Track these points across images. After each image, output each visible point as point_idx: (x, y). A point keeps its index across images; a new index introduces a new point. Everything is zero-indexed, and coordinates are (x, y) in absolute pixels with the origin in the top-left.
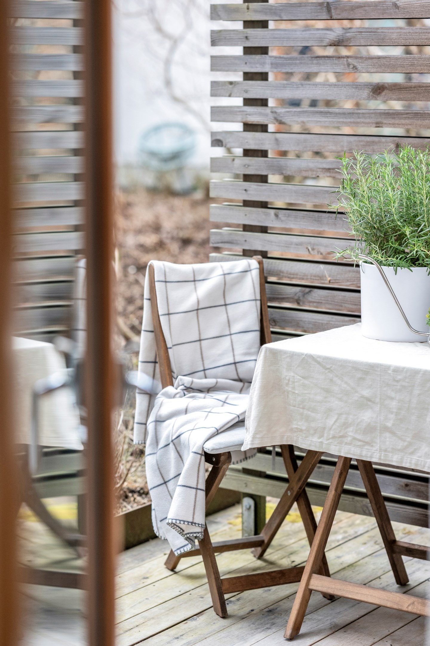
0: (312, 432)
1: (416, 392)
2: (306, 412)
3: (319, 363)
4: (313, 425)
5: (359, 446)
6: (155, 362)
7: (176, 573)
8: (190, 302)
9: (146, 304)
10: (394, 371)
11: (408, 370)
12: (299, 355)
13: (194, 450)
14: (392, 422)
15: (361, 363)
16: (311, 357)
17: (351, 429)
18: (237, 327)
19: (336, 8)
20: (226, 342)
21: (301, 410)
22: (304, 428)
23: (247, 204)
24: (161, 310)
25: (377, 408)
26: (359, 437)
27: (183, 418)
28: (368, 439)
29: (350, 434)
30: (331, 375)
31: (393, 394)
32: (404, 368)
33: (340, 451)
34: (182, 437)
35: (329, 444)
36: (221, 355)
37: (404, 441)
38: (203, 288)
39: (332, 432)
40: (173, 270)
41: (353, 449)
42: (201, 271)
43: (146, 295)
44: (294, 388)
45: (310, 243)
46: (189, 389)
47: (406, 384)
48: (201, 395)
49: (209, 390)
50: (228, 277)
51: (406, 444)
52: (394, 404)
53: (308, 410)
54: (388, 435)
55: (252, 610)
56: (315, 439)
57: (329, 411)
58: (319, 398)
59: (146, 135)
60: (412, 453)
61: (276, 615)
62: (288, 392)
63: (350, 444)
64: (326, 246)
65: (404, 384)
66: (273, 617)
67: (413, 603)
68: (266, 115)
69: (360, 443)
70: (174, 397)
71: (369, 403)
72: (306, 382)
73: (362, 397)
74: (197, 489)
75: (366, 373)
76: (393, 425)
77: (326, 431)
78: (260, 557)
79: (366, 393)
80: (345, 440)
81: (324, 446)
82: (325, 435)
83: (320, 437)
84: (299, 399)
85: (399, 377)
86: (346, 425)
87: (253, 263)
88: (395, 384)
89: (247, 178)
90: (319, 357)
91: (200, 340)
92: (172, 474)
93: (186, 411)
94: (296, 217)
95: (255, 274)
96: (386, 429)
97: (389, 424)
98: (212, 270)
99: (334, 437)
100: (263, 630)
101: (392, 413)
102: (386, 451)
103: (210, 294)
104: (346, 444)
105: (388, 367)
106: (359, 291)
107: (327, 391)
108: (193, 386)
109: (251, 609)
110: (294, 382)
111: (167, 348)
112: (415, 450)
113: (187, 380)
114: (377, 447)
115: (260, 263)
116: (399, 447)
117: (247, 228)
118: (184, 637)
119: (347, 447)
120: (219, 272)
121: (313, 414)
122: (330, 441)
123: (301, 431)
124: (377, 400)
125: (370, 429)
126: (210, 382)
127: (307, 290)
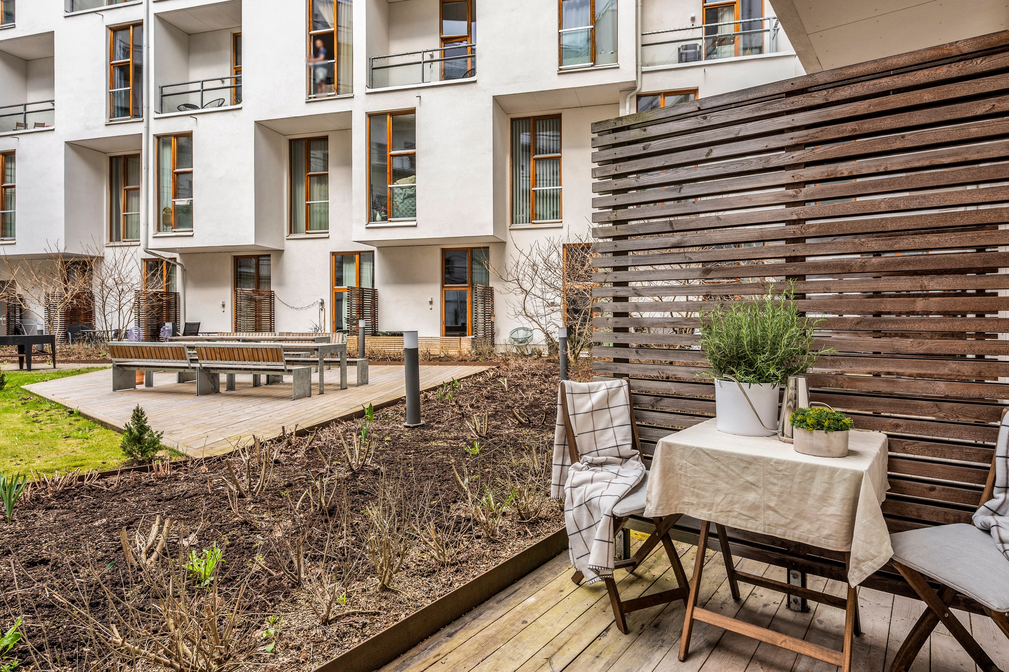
0: (702, 505)
1: (797, 480)
2: (696, 490)
3: (708, 454)
4: (703, 500)
5: (745, 520)
6: (565, 445)
7: (580, 586)
8: (587, 407)
9: (559, 407)
10: (776, 463)
11: (789, 463)
12: (690, 448)
13: (605, 513)
14: (775, 502)
15: (746, 456)
16: (701, 449)
17: (737, 506)
18: (616, 422)
19: (676, 224)
20: (610, 433)
21: (693, 489)
22: (695, 502)
23: (616, 345)
24: (570, 413)
25: (761, 491)
26: (744, 513)
27: (590, 487)
28: (752, 515)
29: (736, 510)
30: (718, 464)
31: (775, 481)
32: (785, 461)
33: (727, 523)
34: (592, 500)
35: (717, 516)
36: (607, 440)
37: (786, 518)
38: (596, 398)
39: (720, 508)
40: (576, 386)
41: (739, 521)
42: (593, 387)
43: (559, 402)
44: (686, 472)
45: (660, 369)
46: (591, 464)
47: (788, 474)
48: (599, 469)
49: (601, 464)
50: (610, 391)
51: (788, 521)
52: (776, 489)
53: (699, 489)
54: (771, 512)
55: (643, 625)
56: (705, 511)
57: (718, 490)
58: (708, 481)
59: (512, 333)
60: (794, 529)
61: (662, 630)
62: (681, 475)
63: (736, 517)
64: (672, 371)
65: (785, 473)
66: (660, 633)
67: (785, 641)
68: (630, 291)
69: (745, 517)
70: (581, 470)
71: (753, 487)
72: (697, 468)
73: (747, 482)
74: (609, 542)
75: (750, 463)
76: (776, 505)
77: (714, 506)
78: (632, 572)
79: (751, 479)
80: (732, 514)
81: (713, 517)
82: (714, 509)
83: (709, 510)
84: (691, 480)
85: (781, 468)
86: (732, 503)
87: (624, 382)
88: (778, 473)
89: (616, 330)
90: (708, 450)
91: (594, 431)
92: (585, 525)
93: (592, 481)
94: (650, 353)
95: (626, 388)
96: (769, 508)
97: (772, 504)
98: (599, 386)
99: (722, 511)
100: (658, 649)
101: (775, 495)
102: (769, 525)
103: (600, 401)
104: (733, 517)
105: (771, 460)
106: (715, 401)
107: (716, 476)
108: (593, 462)
109: (641, 624)
110: (686, 468)
111: (574, 437)
112: (798, 526)
113: (589, 458)
114: (762, 522)
115: (628, 381)
116: (782, 523)
117: (616, 360)
118: (602, 656)
119: (734, 520)
120: (604, 387)
121: (703, 493)
122: (718, 514)
123: (692, 504)
124: (761, 485)
125: (754, 507)
126: (602, 459)
127: (659, 398)
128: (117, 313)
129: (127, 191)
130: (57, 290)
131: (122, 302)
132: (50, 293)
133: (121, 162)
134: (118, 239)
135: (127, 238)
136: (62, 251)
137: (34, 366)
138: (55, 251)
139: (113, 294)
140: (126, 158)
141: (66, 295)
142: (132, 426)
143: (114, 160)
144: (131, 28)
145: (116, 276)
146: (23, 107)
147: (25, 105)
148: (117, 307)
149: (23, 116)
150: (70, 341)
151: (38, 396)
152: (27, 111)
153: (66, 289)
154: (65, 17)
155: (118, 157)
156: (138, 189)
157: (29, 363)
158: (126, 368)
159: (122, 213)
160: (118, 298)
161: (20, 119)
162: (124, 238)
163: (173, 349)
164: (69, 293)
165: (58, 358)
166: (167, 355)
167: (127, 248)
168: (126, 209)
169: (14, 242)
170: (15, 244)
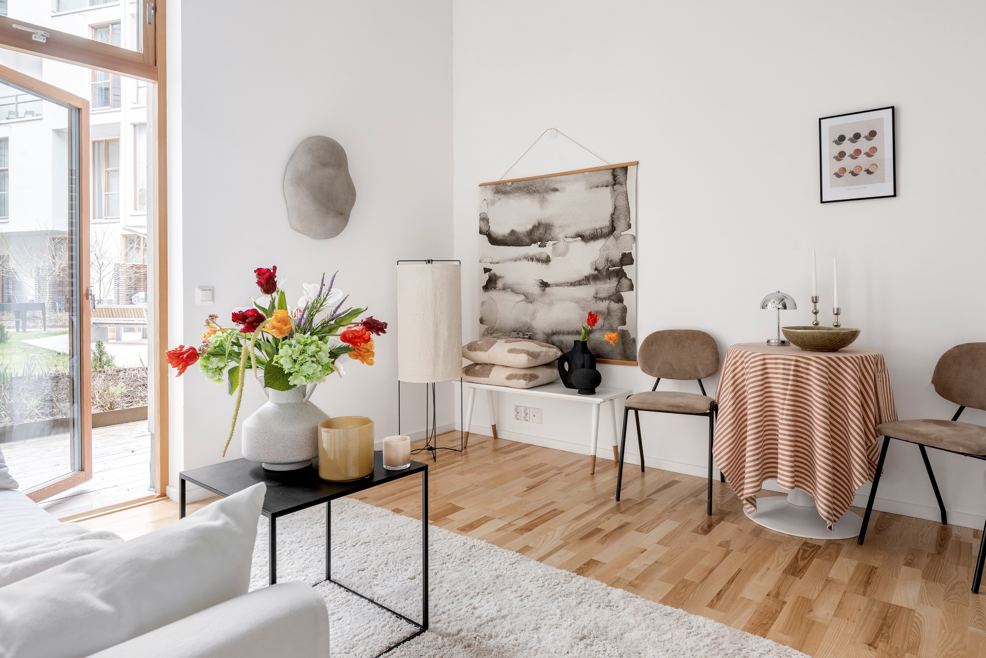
128: (98, 284)
129: (108, 172)
130: (47, 264)
131: (102, 275)
132: (41, 267)
133: (103, 145)
134: (100, 218)
135: (108, 216)
136: (50, 228)
137: (27, 330)
138: (44, 228)
139: (95, 267)
140: (107, 142)
141: (54, 269)
142: (95, 351)
143: (96, 144)
144: (110, 26)
145: (97, 251)
146: (14, 98)
147: (17, 96)
148: (98, 279)
149: (15, 105)
150: (58, 310)
151: (34, 346)
152: (19, 101)
153: (54, 263)
154: (52, 17)
155: (99, 142)
156: (118, 171)
157: (24, 327)
158: (100, 325)
159: (104, 193)
160: (99, 271)
161: (12, 108)
162: (105, 215)
163: (135, 310)
164: (57, 267)
165: (47, 323)
166: (130, 315)
167: (107, 225)
168: (107, 189)
169: (6, 221)
170: (8, 222)
